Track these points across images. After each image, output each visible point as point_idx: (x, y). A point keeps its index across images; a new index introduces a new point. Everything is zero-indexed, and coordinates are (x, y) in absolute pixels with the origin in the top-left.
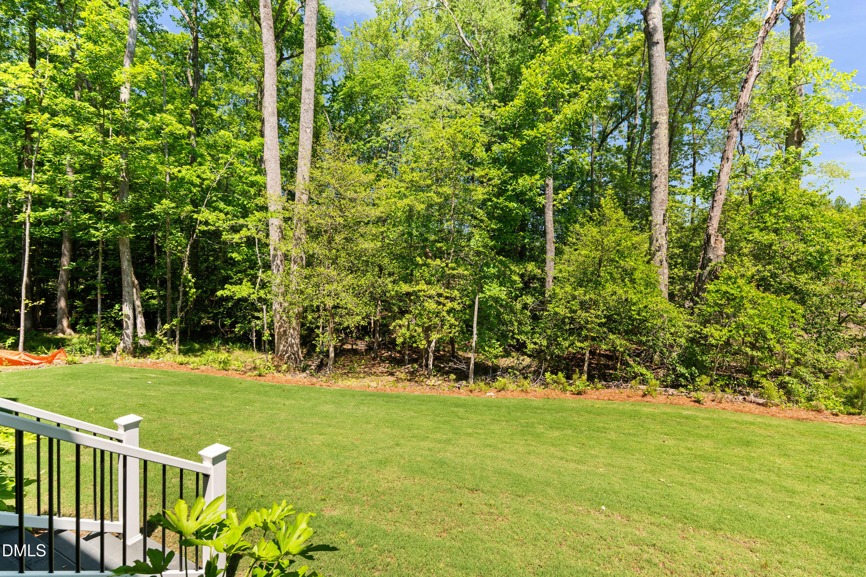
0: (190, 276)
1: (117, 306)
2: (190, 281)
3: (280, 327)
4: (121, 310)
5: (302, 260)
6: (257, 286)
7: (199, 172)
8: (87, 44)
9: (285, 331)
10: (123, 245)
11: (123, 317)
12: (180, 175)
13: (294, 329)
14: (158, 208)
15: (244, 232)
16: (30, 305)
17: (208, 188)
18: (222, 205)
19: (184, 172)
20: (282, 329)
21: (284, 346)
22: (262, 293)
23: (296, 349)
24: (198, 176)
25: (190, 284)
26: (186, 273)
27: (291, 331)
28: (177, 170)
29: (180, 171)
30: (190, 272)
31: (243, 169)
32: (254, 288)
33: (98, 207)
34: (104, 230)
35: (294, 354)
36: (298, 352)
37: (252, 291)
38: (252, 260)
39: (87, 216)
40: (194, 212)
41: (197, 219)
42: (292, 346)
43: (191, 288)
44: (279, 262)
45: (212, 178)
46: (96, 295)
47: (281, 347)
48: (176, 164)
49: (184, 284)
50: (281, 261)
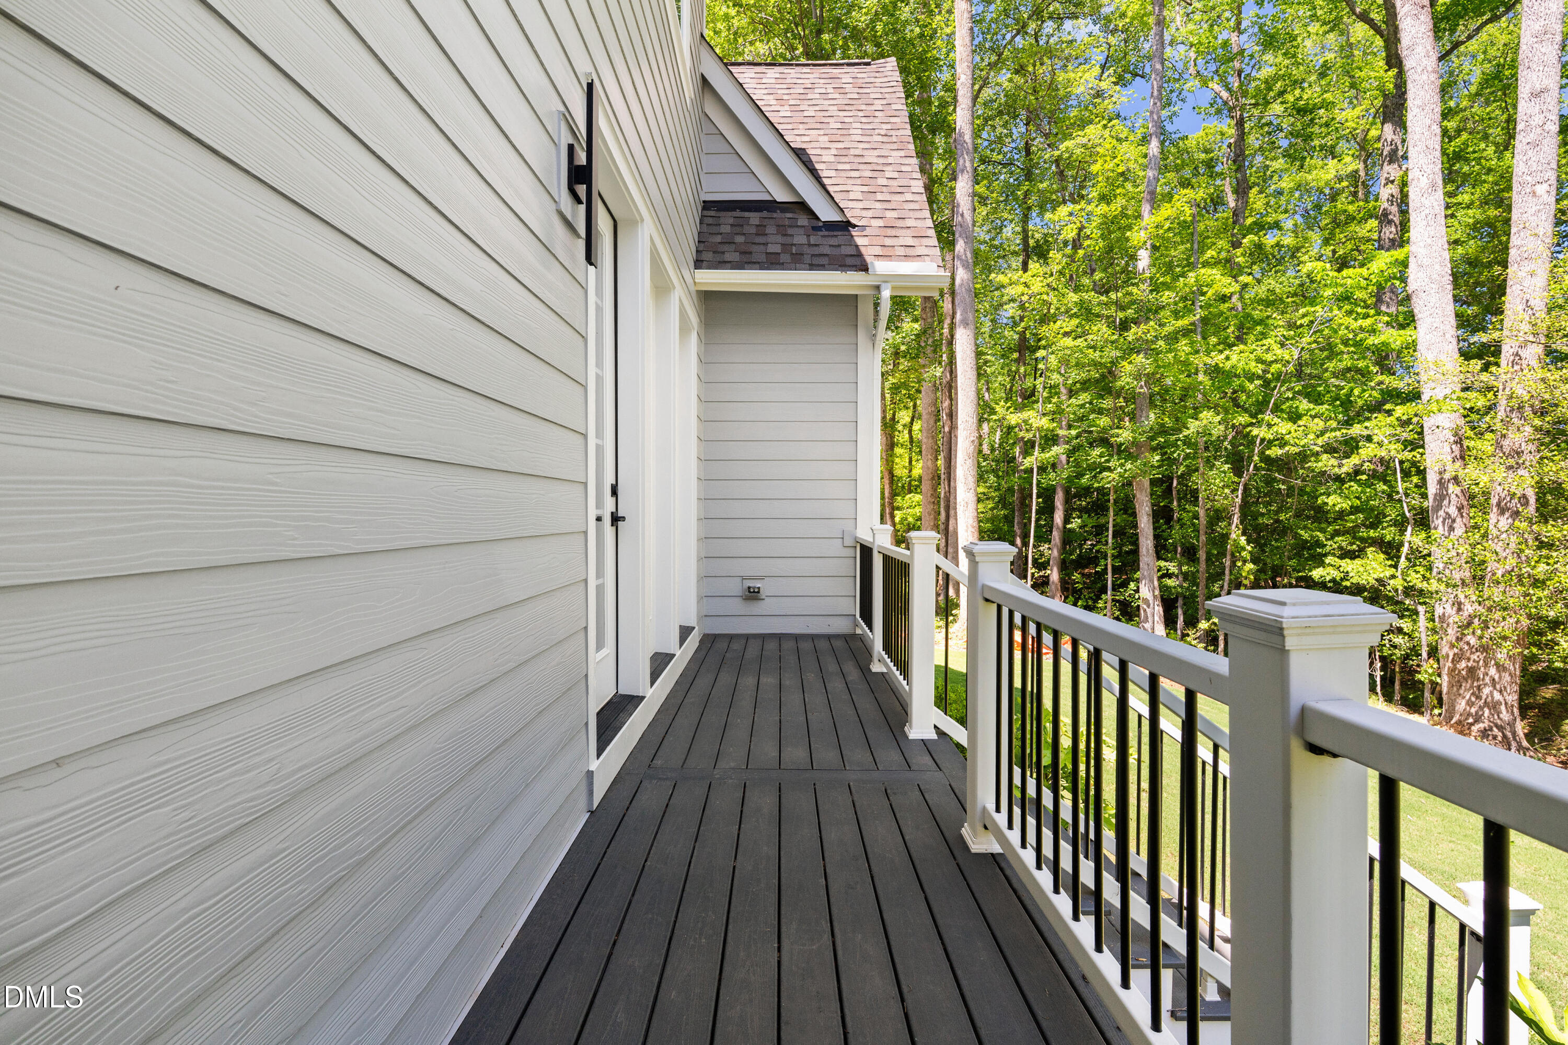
0: (1243, 540)
1: (1132, 585)
2: (1243, 549)
3: (1457, 658)
4: (1137, 591)
5: (1526, 504)
6: (1403, 563)
7: (1259, 352)
8: (1100, 207)
9: (1472, 671)
10: (1141, 491)
11: (1140, 603)
12: (1228, 365)
13: (1500, 668)
14: (1193, 426)
15: (1367, 451)
16: (1036, 575)
17: (1278, 377)
18: (1304, 405)
19: (1234, 358)
20: (1463, 664)
21: (1470, 704)
22: (1415, 579)
23: (1505, 716)
24: (1259, 360)
25: (1244, 554)
26: (1237, 536)
27: (1493, 671)
28: (1223, 356)
29: (1227, 358)
30: (1244, 534)
31: (1355, 325)
32: (1395, 567)
33: (1112, 436)
34: (1119, 470)
35: (1500, 728)
36: (1512, 724)
37: (1390, 572)
38: (1372, 509)
39: (1097, 451)
40: (1252, 424)
41: (1257, 436)
42: (1494, 707)
43: (1245, 562)
44: (1453, 511)
45: (1287, 357)
46: (1106, 565)
47: (1461, 705)
48: (1221, 347)
49: (1233, 555)
50: (1460, 509)
